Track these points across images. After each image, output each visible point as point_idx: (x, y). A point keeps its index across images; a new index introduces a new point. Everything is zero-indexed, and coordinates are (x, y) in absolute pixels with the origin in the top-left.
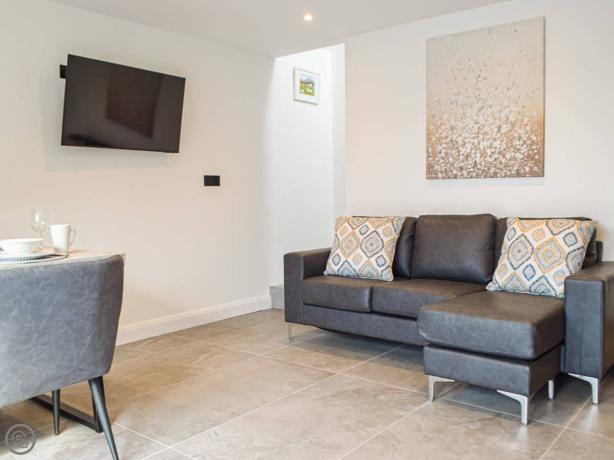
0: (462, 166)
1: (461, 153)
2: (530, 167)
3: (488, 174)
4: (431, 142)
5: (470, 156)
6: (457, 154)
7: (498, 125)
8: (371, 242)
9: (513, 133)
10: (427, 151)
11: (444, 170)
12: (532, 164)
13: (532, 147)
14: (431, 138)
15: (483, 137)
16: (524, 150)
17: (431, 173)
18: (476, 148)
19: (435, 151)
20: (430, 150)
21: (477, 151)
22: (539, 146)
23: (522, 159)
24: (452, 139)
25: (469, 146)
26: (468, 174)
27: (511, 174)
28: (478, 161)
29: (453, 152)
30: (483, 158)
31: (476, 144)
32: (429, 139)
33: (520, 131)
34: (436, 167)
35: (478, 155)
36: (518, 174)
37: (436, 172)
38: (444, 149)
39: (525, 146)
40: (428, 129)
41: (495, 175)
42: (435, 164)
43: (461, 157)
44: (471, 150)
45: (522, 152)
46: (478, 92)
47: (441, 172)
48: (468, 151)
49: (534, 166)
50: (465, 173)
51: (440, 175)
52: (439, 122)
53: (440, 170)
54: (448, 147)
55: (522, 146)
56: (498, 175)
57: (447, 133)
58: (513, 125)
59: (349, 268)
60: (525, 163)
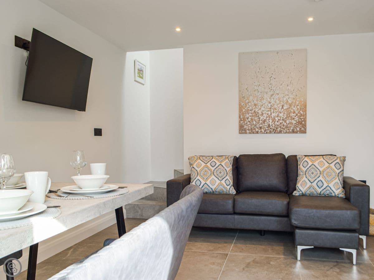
0: (261, 127)
1: (261, 119)
2: (300, 128)
3: (276, 132)
4: (242, 112)
5: (266, 121)
6: (258, 119)
7: (282, 105)
8: (219, 171)
9: (291, 109)
10: (240, 117)
11: (250, 129)
12: (300, 126)
13: (301, 117)
14: (242, 110)
15: (274, 111)
16: (297, 119)
17: (242, 130)
18: (269, 117)
19: (245, 117)
20: (242, 117)
21: (270, 118)
22: (304, 117)
23: (295, 124)
24: (255, 111)
25: (265, 115)
26: (265, 131)
27: (289, 131)
28: (271, 124)
29: (256, 118)
30: (273, 122)
31: (269, 115)
32: (240, 110)
33: (294, 109)
34: (245, 127)
35: (271, 121)
36: (293, 132)
37: (245, 130)
38: (250, 116)
39: (297, 117)
40: (240, 105)
41: (280, 132)
42: (244, 124)
43: (261, 122)
44: (267, 118)
45: (295, 120)
46: (270, 85)
47: (248, 130)
48: (265, 118)
49: (302, 127)
50: (263, 131)
51: (248, 131)
52: (247, 101)
53: (247, 128)
54: (252, 115)
55: (295, 116)
56: (282, 132)
57: (252, 107)
58: (290, 105)
59: (208, 187)
60: (297, 126)
